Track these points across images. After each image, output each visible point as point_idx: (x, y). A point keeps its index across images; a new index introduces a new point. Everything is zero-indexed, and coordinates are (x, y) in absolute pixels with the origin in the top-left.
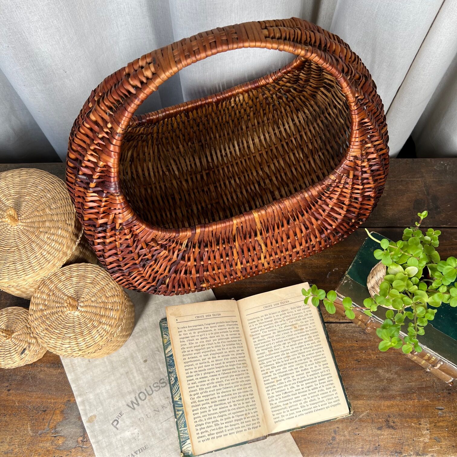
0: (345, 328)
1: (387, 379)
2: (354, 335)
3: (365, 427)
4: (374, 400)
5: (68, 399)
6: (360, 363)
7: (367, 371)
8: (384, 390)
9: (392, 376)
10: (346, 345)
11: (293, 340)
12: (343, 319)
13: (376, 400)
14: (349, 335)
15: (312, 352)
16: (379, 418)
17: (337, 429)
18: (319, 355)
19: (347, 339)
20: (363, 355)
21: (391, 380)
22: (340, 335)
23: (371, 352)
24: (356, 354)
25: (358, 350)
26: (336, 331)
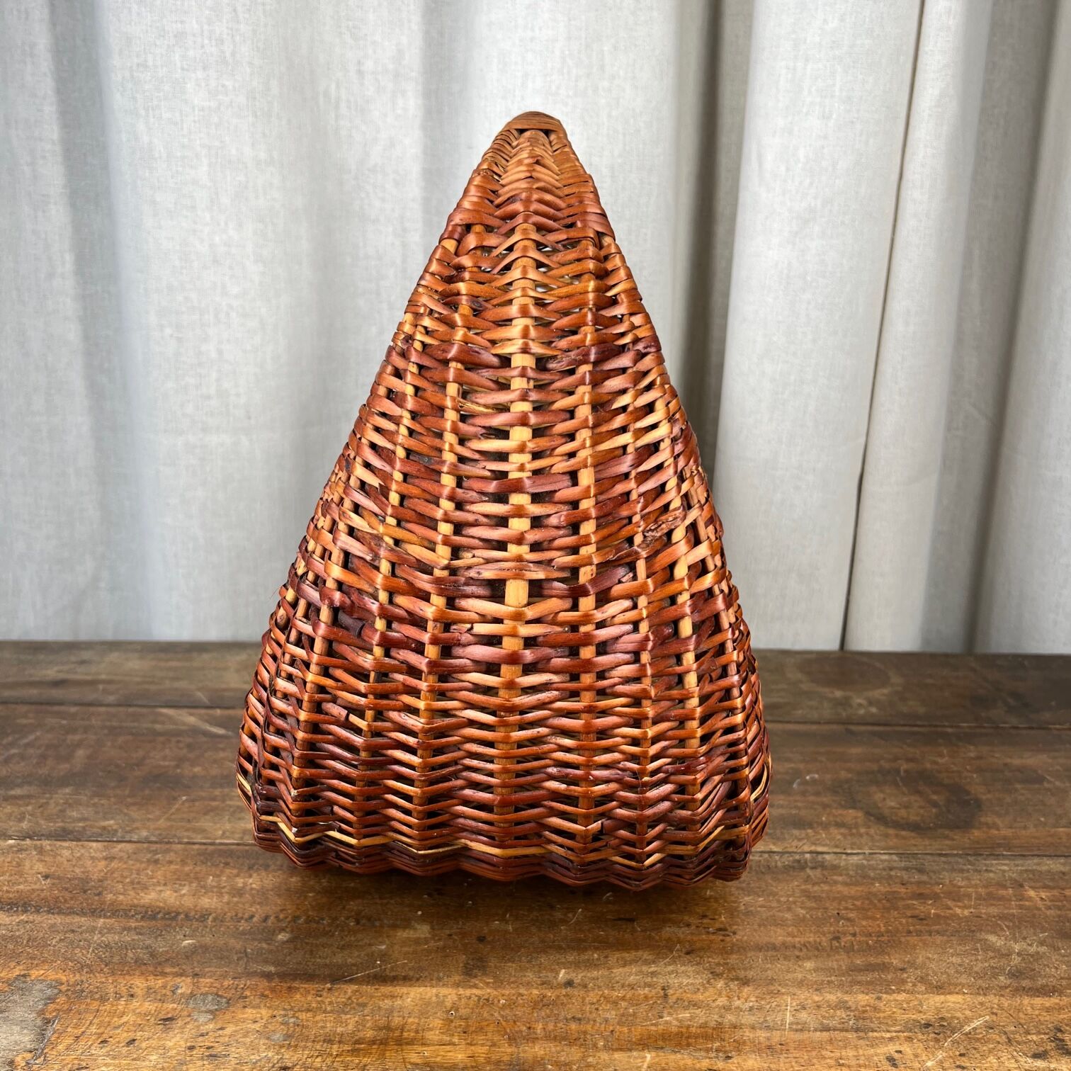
1: (1019, 954)
3: (990, 1052)
4: (995, 995)
5: (23, 973)
6: (925, 922)
7: (952, 938)
8: (1016, 974)
9: (1032, 950)
10: (875, 890)
13: (1002, 996)
14: (879, 874)
16: (1028, 1033)
17: (896, 1056)
19: (873, 879)
20: (930, 907)
21: (1032, 956)
22: (851, 873)
23: (950, 903)
24: (908, 907)
25: (911, 898)
26: (839, 867)
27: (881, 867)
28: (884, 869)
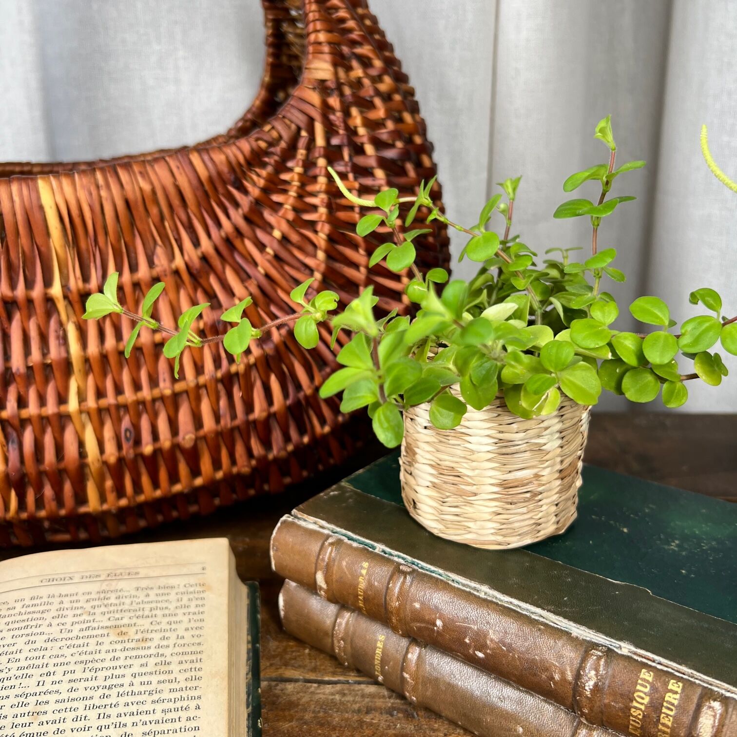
0: (337, 697)
2: (367, 719)
11: (90, 665)
12: (334, 674)
14: (347, 720)
15: (149, 707)
18: (173, 721)
19: (334, 729)
22: (308, 716)
26: (298, 705)
27: (356, 707)
28: (359, 711)
